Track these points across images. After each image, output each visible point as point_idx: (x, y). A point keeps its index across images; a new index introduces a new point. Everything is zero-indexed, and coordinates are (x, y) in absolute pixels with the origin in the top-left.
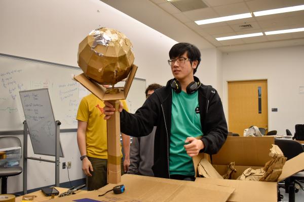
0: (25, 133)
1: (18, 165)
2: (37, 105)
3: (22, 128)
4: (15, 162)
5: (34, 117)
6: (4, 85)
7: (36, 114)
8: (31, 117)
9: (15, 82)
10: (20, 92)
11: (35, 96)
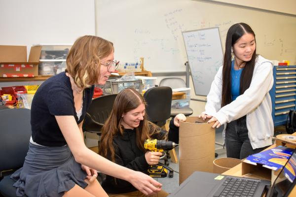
0: (187, 74)
1: (188, 106)
2: (204, 45)
3: (184, 70)
4: (185, 103)
5: (198, 58)
6: (167, 25)
7: (201, 54)
8: (195, 58)
9: (176, 22)
10: (182, 32)
11: (202, 35)
